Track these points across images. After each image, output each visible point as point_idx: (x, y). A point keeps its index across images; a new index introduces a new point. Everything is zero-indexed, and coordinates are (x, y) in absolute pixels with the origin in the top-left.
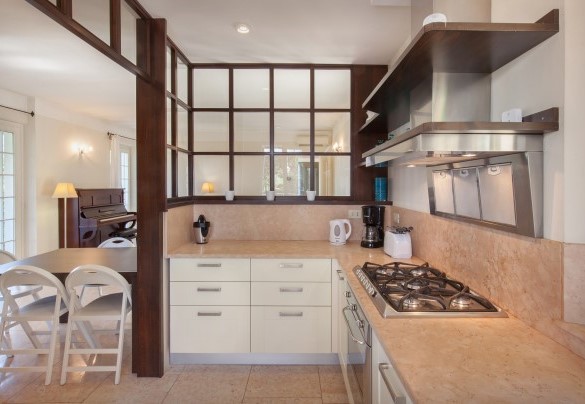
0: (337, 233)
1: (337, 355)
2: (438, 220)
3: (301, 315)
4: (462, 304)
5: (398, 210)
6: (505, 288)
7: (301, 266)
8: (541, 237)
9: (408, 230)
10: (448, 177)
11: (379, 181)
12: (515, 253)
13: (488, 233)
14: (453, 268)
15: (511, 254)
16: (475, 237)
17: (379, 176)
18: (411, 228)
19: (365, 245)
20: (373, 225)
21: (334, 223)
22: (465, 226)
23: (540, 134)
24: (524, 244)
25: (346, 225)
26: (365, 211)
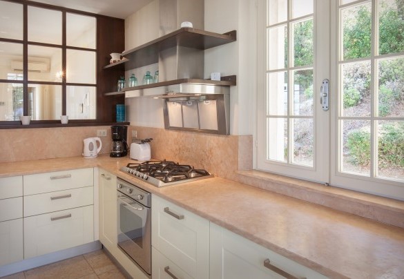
0: (91, 148)
1: (99, 241)
2: (171, 132)
3: (70, 216)
4: (192, 175)
5: (135, 128)
6: (211, 163)
7: (70, 176)
8: (229, 134)
9: (148, 141)
10: (179, 106)
11: (119, 107)
12: (217, 144)
13: (203, 136)
14: (181, 160)
15: (215, 145)
16: (195, 139)
17: (119, 104)
18: (152, 139)
19: (113, 155)
20: (120, 140)
21: (88, 141)
22: (189, 134)
23: (228, 86)
24: (222, 139)
25: (97, 142)
26: (113, 130)
